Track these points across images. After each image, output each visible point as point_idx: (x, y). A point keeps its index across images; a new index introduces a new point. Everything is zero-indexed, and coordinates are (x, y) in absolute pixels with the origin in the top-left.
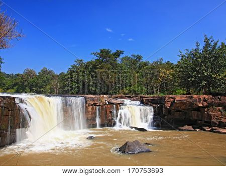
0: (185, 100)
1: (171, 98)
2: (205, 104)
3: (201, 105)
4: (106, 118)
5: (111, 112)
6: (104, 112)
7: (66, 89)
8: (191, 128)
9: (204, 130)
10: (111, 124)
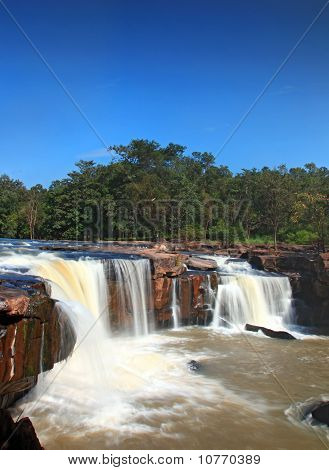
4: (193, 304)
5: (202, 291)
6: (188, 291)
7: (57, 225)
10: (204, 318)
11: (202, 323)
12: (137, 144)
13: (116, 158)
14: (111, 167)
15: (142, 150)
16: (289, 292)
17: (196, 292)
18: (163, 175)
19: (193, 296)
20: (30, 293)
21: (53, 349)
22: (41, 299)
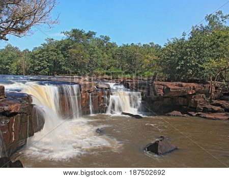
0: (179, 89)
1: (161, 85)
2: (194, 92)
3: (191, 93)
5: (103, 98)
7: (36, 68)
8: (180, 113)
9: (191, 115)
10: (104, 110)
11: (103, 112)
12: (74, 31)
13: (65, 37)
14: (62, 42)
15: (77, 34)
16: (141, 99)
17: (100, 99)
18: (86, 46)
19: (99, 100)
20: (21, 102)
21: (33, 127)
22: (27, 105)
